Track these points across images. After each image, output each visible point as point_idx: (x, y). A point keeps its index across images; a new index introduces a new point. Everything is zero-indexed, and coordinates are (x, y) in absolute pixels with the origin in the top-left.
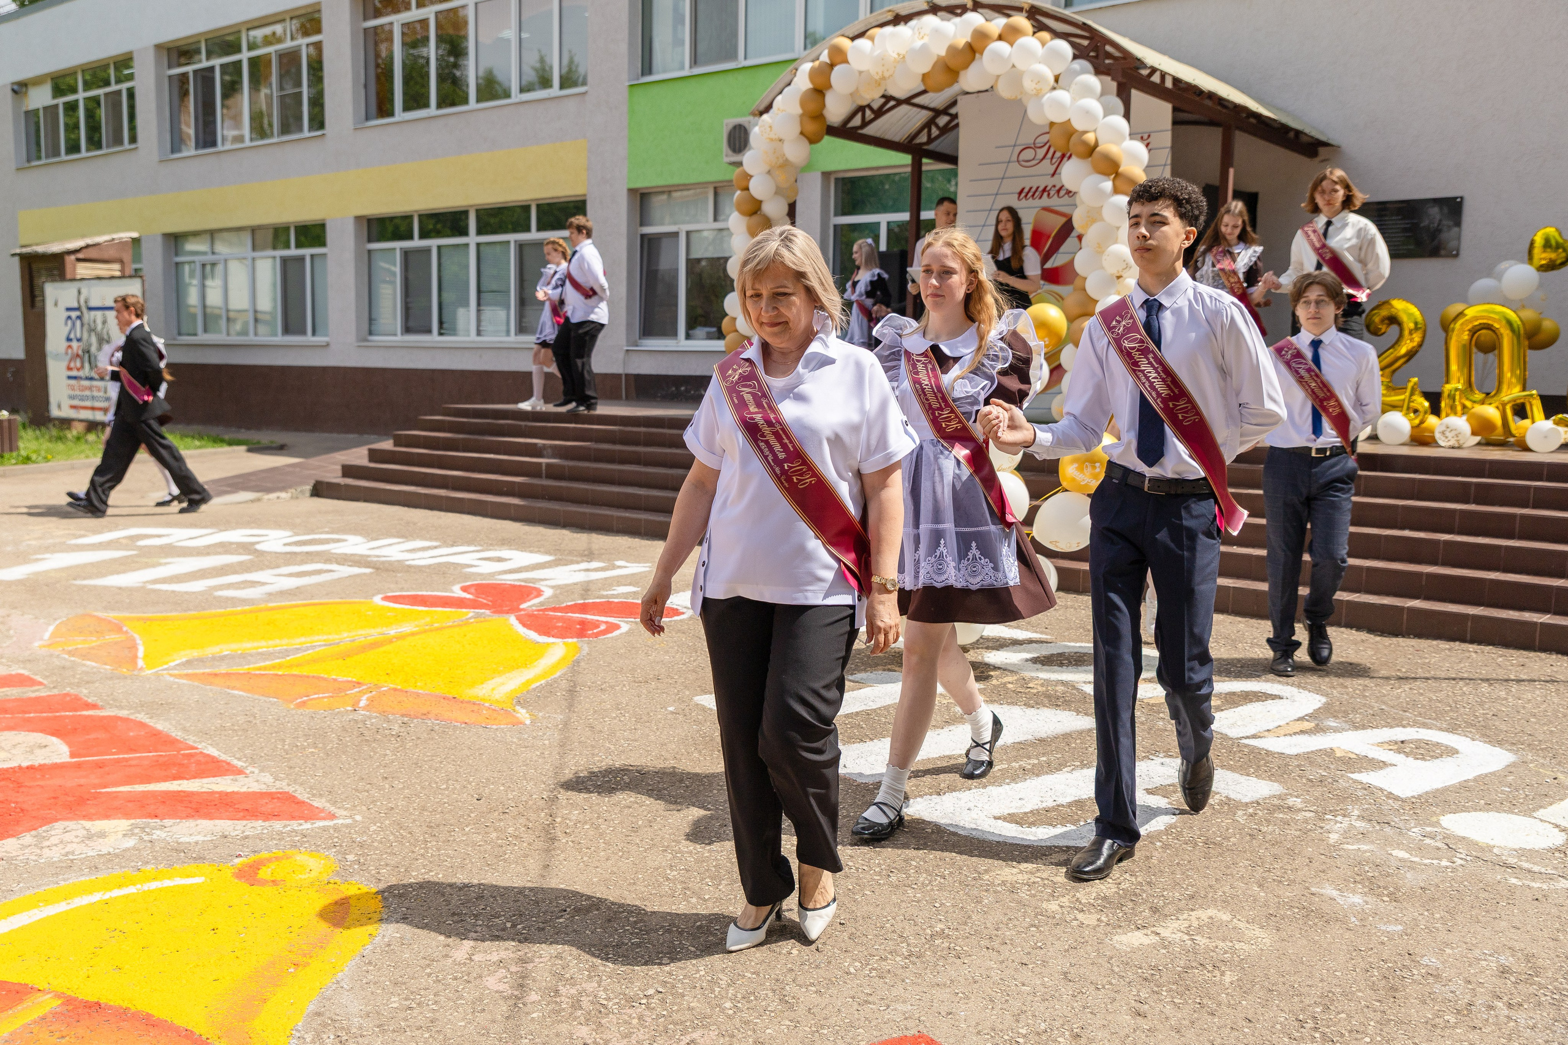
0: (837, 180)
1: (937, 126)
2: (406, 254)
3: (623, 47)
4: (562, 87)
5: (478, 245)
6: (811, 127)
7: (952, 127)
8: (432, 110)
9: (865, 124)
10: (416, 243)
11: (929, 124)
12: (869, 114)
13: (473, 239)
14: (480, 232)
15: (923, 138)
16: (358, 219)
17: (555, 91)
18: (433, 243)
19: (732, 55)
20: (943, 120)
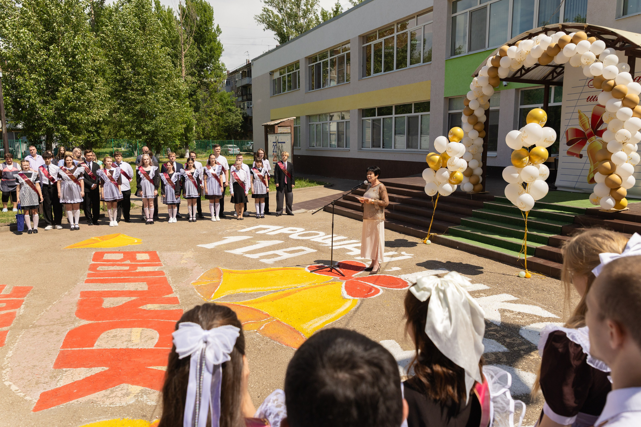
0: (522, 91)
1: (556, 73)
2: (373, 120)
3: (444, 46)
4: (423, 63)
5: (395, 118)
6: (493, 82)
7: (562, 73)
8: (382, 73)
9: (522, 75)
10: (377, 117)
11: (552, 72)
12: (523, 71)
13: (394, 116)
14: (396, 114)
15: (550, 77)
16: (359, 109)
17: (421, 63)
18: (382, 117)
19: (484, 47)
20: (559, 70)
